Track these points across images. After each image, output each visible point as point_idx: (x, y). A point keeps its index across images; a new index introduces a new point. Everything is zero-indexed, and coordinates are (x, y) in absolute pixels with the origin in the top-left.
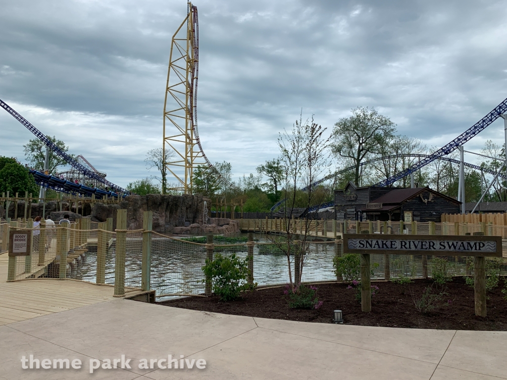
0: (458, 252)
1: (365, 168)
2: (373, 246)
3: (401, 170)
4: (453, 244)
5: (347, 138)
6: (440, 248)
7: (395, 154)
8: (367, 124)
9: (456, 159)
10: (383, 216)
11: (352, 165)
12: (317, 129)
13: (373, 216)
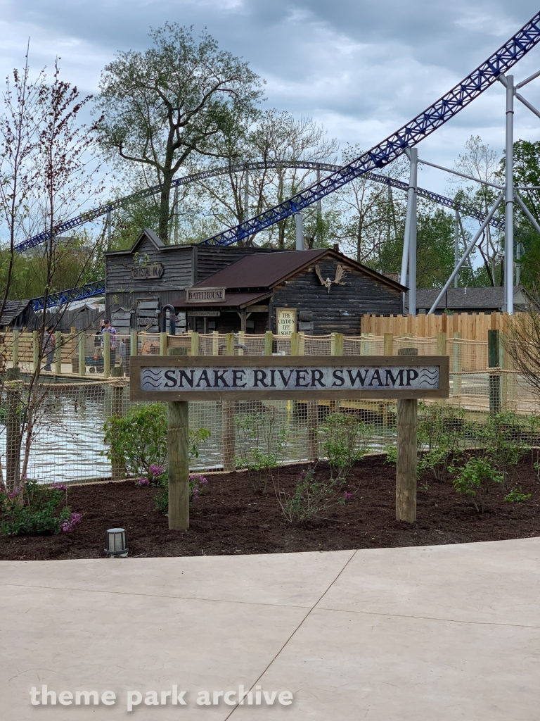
0: (369, 391)
1: (185, 194)
2: (195, 383)
3: (275, 202)
4: (359, 375)
5: (138, 108)
6: (334, 384)
7: (260, 159)
8: (191, 73)
9: (402, 179)
10: (226, 320)
11: (151, 185)
12: (66, 96)
13: (203, 319)
